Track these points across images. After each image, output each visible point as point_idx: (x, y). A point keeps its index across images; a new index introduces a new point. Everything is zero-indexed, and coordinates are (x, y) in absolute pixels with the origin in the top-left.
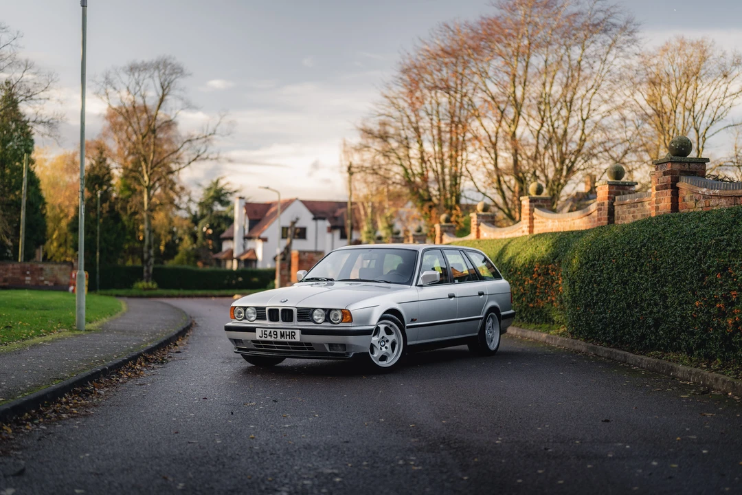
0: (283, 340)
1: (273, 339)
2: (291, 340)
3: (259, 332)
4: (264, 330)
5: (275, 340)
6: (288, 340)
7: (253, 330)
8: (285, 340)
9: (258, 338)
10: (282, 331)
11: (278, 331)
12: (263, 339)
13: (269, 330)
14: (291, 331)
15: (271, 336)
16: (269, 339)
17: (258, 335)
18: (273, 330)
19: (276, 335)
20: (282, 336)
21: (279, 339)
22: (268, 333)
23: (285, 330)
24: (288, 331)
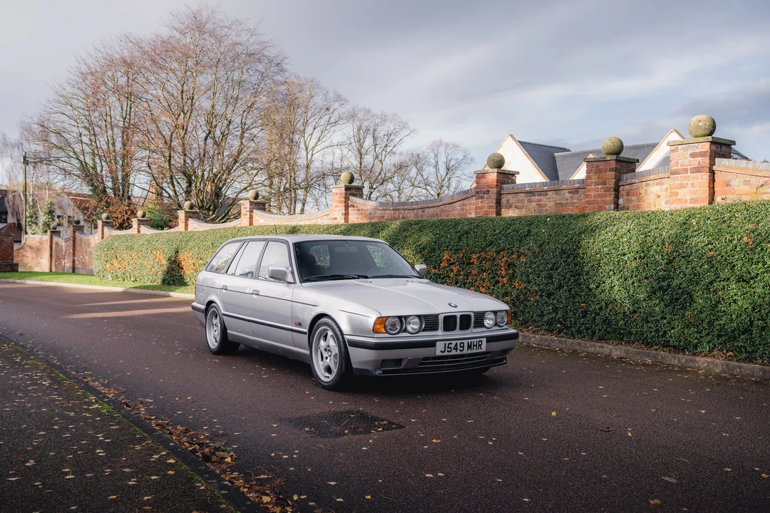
0: (470, 352)
1: (459, 352)
2: (478, 351)
3: (440, 347)
4: (447, 343)
5: (461, 353)
6: (475, 351)
7: (432, 344)
8: (472, 352)
9: (438, 353)
10: (470, 341)
11: (466, 342)
12: (446, 353)
13: (454, 343)
14: (478, 340)
15: (457, 349)
16: (454, 352)
17: (439, 349)
18: (459, 342)
19: (463, 347)
20: (469, 347)
21: (466, 351)
22: (452, 346)
23: (473, 340)
24: (475, 340)
